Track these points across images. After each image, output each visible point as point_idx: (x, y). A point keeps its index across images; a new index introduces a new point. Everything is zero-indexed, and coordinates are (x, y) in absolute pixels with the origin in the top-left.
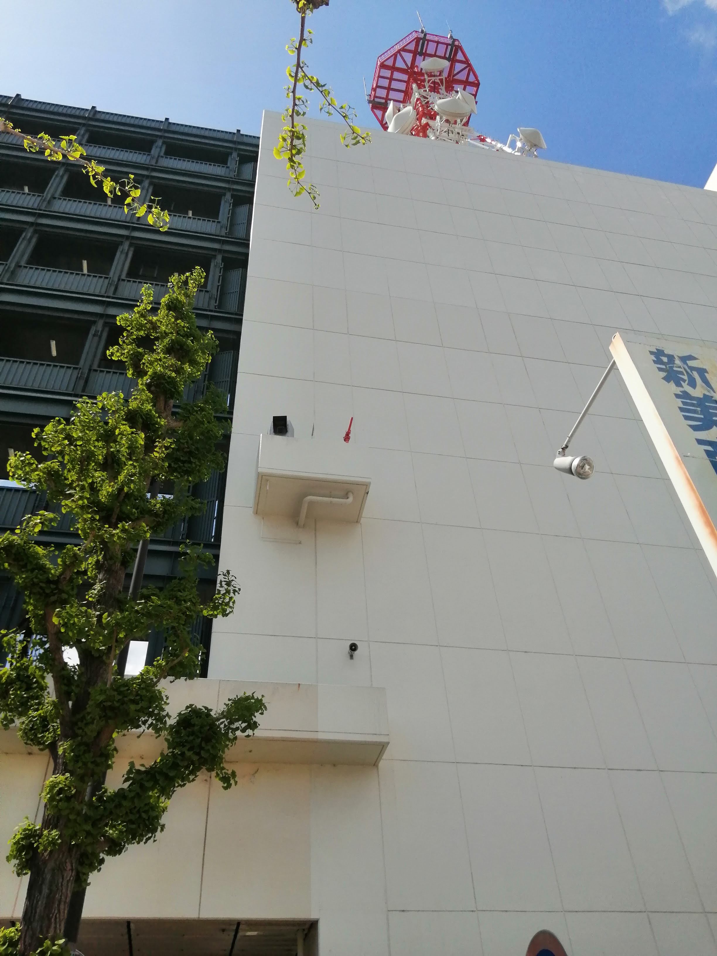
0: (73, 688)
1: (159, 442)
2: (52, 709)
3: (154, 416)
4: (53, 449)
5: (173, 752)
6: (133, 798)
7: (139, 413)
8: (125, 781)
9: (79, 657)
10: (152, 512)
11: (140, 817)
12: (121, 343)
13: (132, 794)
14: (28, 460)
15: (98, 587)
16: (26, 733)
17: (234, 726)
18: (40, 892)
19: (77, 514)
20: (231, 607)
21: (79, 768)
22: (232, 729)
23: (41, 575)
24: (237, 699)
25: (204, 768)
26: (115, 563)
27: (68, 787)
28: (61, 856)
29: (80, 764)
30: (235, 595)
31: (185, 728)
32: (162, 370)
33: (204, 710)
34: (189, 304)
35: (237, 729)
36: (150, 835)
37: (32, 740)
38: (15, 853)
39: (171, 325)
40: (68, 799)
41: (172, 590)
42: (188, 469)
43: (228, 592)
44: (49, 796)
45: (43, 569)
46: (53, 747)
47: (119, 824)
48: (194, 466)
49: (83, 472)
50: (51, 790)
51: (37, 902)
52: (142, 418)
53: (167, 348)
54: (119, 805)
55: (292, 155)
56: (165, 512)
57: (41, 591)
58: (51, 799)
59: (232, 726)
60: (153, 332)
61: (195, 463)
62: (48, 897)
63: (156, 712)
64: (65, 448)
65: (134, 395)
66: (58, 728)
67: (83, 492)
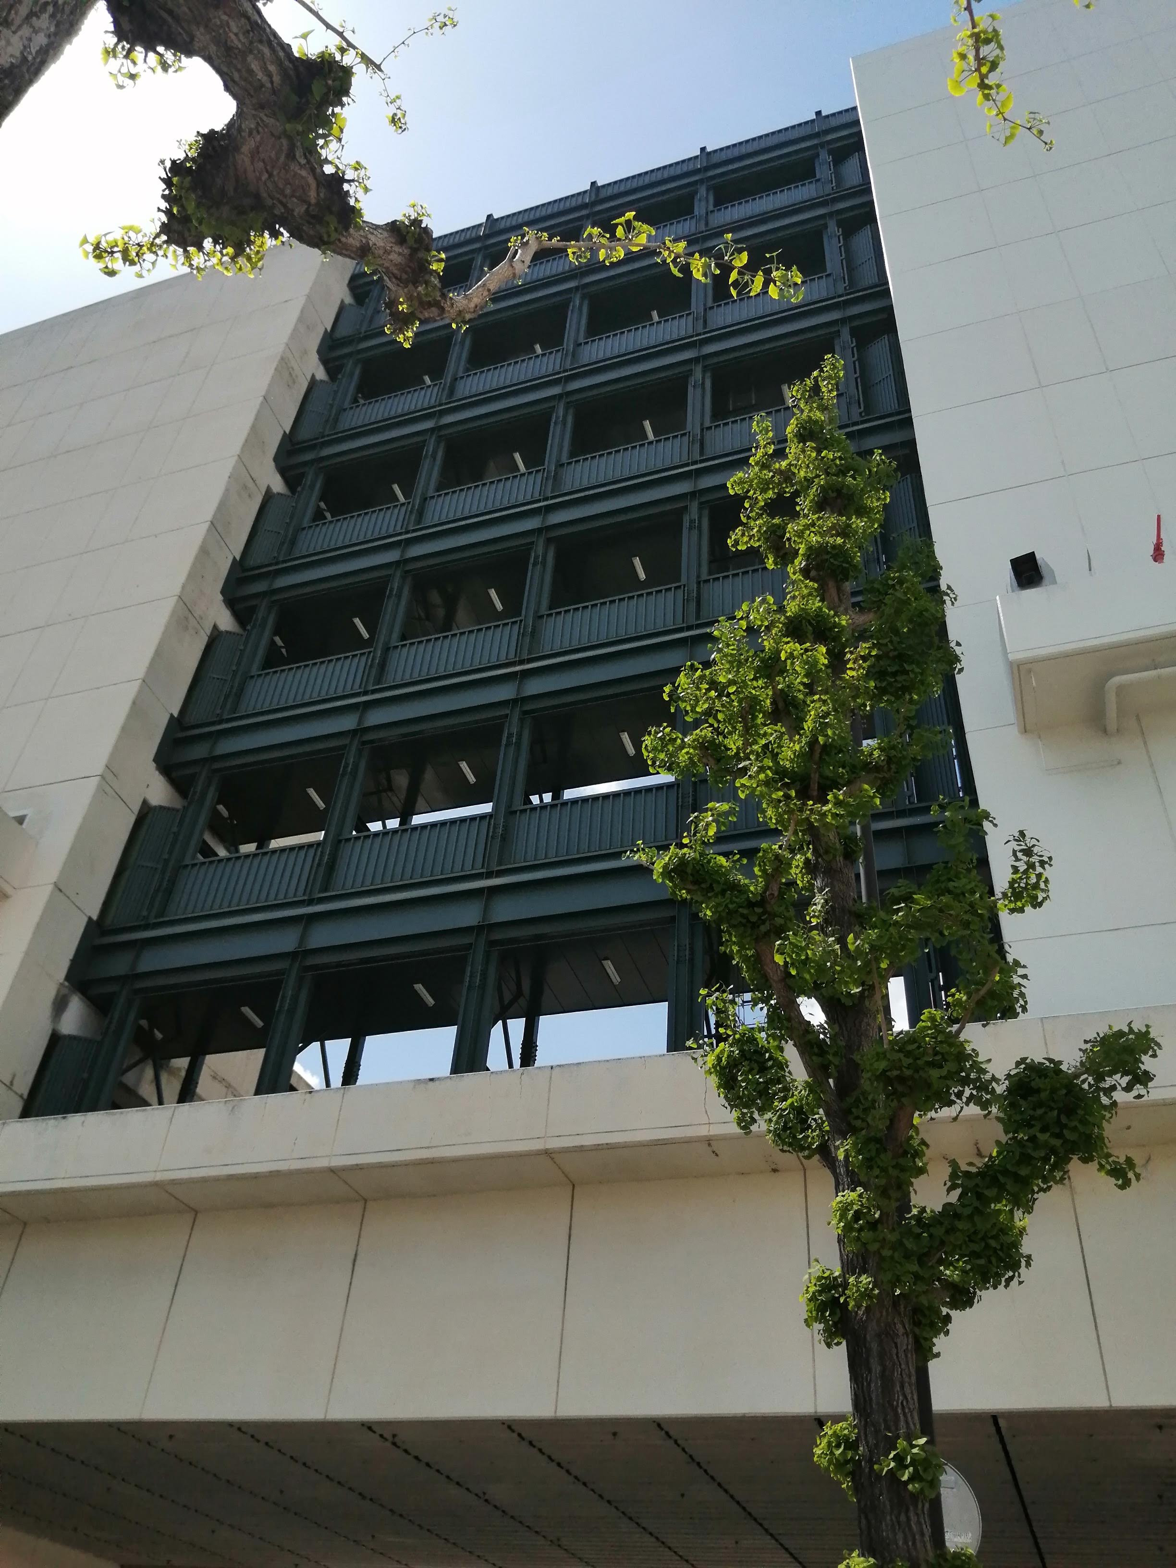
0: (830, 1057)
1: (851, 653)
2: (808, 1095)
3: (828, 615)
4: (698, 709)
5: (1014, 1138)
6: (970, 1217)
7: (804, 618)
8: (949, 1190)
9: (823, 1011)
10: (871, 766)
11: (987, 1246)
12: (744, 520)
13: (967, 1211)
14: (668, 735)
15: (819, 899)
16: (779, 1136)
17: (1106, 1085)
18: (870, 1371)
19: (762, 796)
20: (1043, 890)
21: (877, 1177)
22: (1104, 1090)
23: (737, 897)
24: (1098, 1039)
25: (1075, 1157)
26: (835, 857)
27: (867, 1207)
28: (884, 1313)
29: (876, 1171)
30: (1044, 868)
31: (1024, 1097)
32: (819, 539)
33: (1048, 1064)
34: (831, 420)
35: (1113, 1088)
36: (1011, 1274)
37: (790, 1145)
38: (814, 1313)
39: (814, 464)
40: (873, 1225)
41: (938, 881)
42: (904, 683)
43: (1031, 866)
44: (842, 1224)
45: (735, 887)
46: (825, 1152)
47: (958, 1260)
48: (912, 675)
49: (750, 732)
50: (842, 1217)
51: (869, 1385)
52: (810, 624)
53: (817, 503)
54: (951, 1230)
55: (983, 77)
56: (889, 760)
57: (744, 921)
58: (848, 1229)
59: (1102, 1085)
60: (787, 487)
61: (912, 671)
62: (883, 1376)
63: (973, 1075)
64: (714, 703)
65: (790, 593)
66: (823, 1122)
67: (761, 761)
